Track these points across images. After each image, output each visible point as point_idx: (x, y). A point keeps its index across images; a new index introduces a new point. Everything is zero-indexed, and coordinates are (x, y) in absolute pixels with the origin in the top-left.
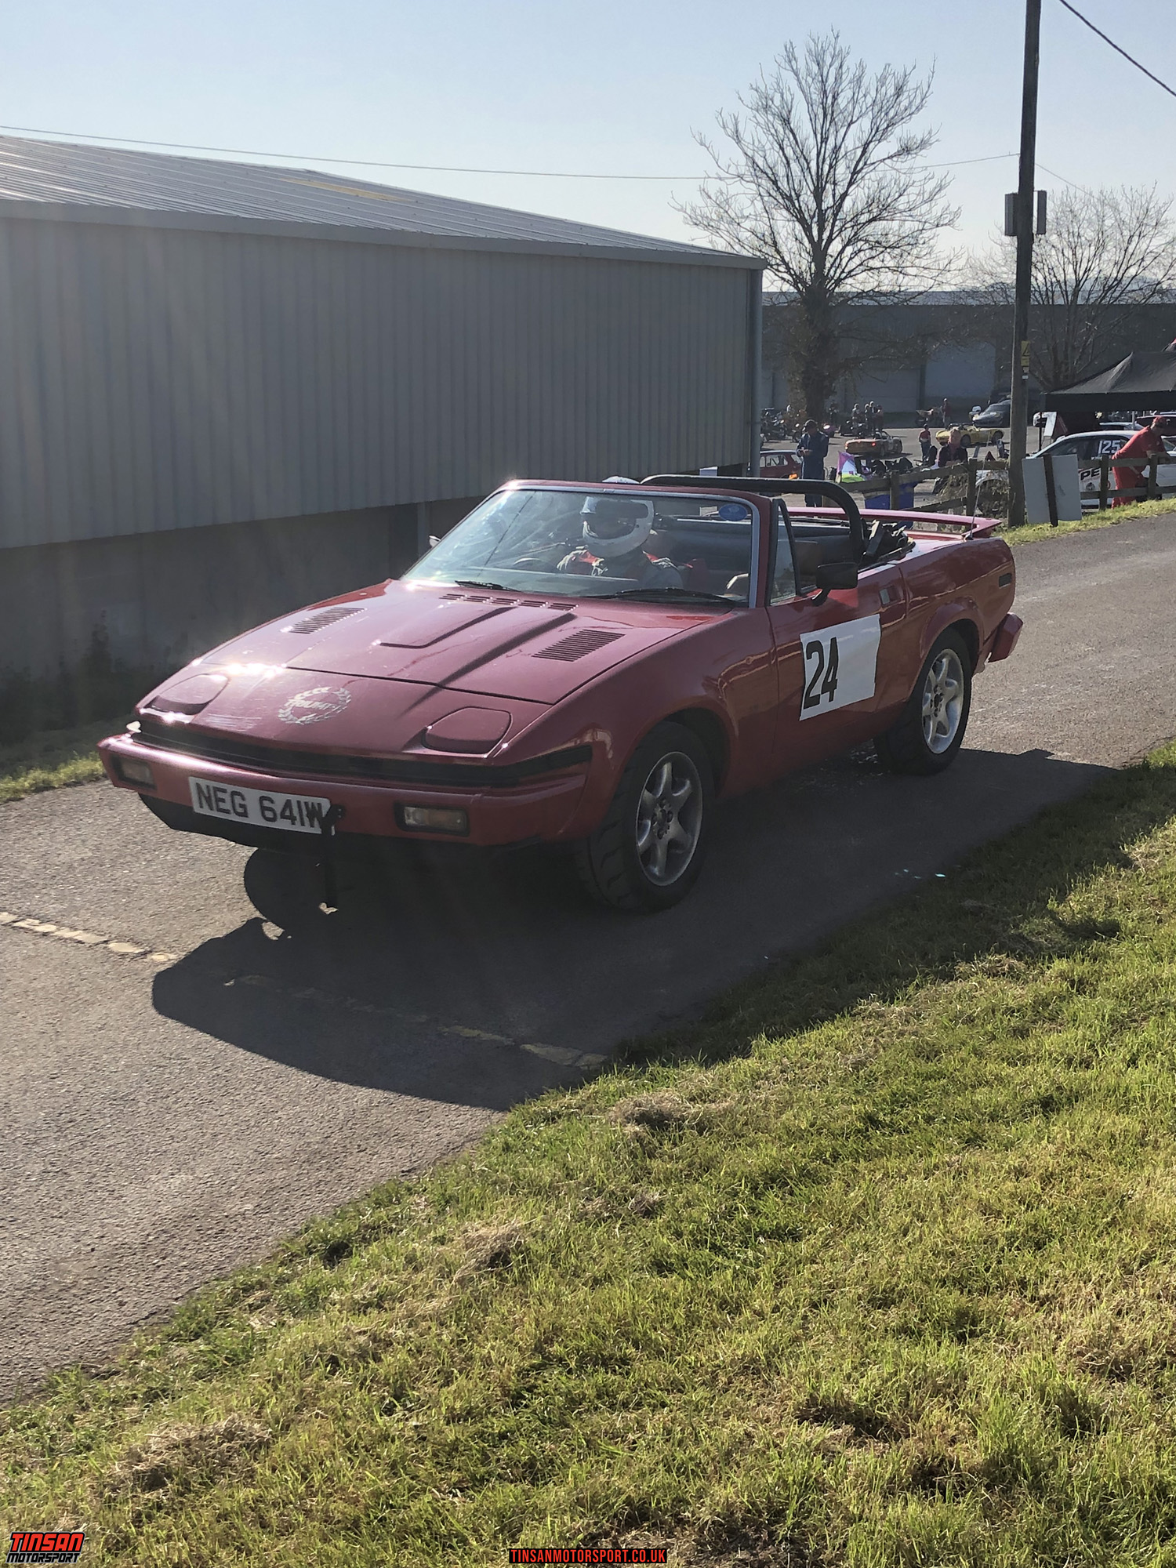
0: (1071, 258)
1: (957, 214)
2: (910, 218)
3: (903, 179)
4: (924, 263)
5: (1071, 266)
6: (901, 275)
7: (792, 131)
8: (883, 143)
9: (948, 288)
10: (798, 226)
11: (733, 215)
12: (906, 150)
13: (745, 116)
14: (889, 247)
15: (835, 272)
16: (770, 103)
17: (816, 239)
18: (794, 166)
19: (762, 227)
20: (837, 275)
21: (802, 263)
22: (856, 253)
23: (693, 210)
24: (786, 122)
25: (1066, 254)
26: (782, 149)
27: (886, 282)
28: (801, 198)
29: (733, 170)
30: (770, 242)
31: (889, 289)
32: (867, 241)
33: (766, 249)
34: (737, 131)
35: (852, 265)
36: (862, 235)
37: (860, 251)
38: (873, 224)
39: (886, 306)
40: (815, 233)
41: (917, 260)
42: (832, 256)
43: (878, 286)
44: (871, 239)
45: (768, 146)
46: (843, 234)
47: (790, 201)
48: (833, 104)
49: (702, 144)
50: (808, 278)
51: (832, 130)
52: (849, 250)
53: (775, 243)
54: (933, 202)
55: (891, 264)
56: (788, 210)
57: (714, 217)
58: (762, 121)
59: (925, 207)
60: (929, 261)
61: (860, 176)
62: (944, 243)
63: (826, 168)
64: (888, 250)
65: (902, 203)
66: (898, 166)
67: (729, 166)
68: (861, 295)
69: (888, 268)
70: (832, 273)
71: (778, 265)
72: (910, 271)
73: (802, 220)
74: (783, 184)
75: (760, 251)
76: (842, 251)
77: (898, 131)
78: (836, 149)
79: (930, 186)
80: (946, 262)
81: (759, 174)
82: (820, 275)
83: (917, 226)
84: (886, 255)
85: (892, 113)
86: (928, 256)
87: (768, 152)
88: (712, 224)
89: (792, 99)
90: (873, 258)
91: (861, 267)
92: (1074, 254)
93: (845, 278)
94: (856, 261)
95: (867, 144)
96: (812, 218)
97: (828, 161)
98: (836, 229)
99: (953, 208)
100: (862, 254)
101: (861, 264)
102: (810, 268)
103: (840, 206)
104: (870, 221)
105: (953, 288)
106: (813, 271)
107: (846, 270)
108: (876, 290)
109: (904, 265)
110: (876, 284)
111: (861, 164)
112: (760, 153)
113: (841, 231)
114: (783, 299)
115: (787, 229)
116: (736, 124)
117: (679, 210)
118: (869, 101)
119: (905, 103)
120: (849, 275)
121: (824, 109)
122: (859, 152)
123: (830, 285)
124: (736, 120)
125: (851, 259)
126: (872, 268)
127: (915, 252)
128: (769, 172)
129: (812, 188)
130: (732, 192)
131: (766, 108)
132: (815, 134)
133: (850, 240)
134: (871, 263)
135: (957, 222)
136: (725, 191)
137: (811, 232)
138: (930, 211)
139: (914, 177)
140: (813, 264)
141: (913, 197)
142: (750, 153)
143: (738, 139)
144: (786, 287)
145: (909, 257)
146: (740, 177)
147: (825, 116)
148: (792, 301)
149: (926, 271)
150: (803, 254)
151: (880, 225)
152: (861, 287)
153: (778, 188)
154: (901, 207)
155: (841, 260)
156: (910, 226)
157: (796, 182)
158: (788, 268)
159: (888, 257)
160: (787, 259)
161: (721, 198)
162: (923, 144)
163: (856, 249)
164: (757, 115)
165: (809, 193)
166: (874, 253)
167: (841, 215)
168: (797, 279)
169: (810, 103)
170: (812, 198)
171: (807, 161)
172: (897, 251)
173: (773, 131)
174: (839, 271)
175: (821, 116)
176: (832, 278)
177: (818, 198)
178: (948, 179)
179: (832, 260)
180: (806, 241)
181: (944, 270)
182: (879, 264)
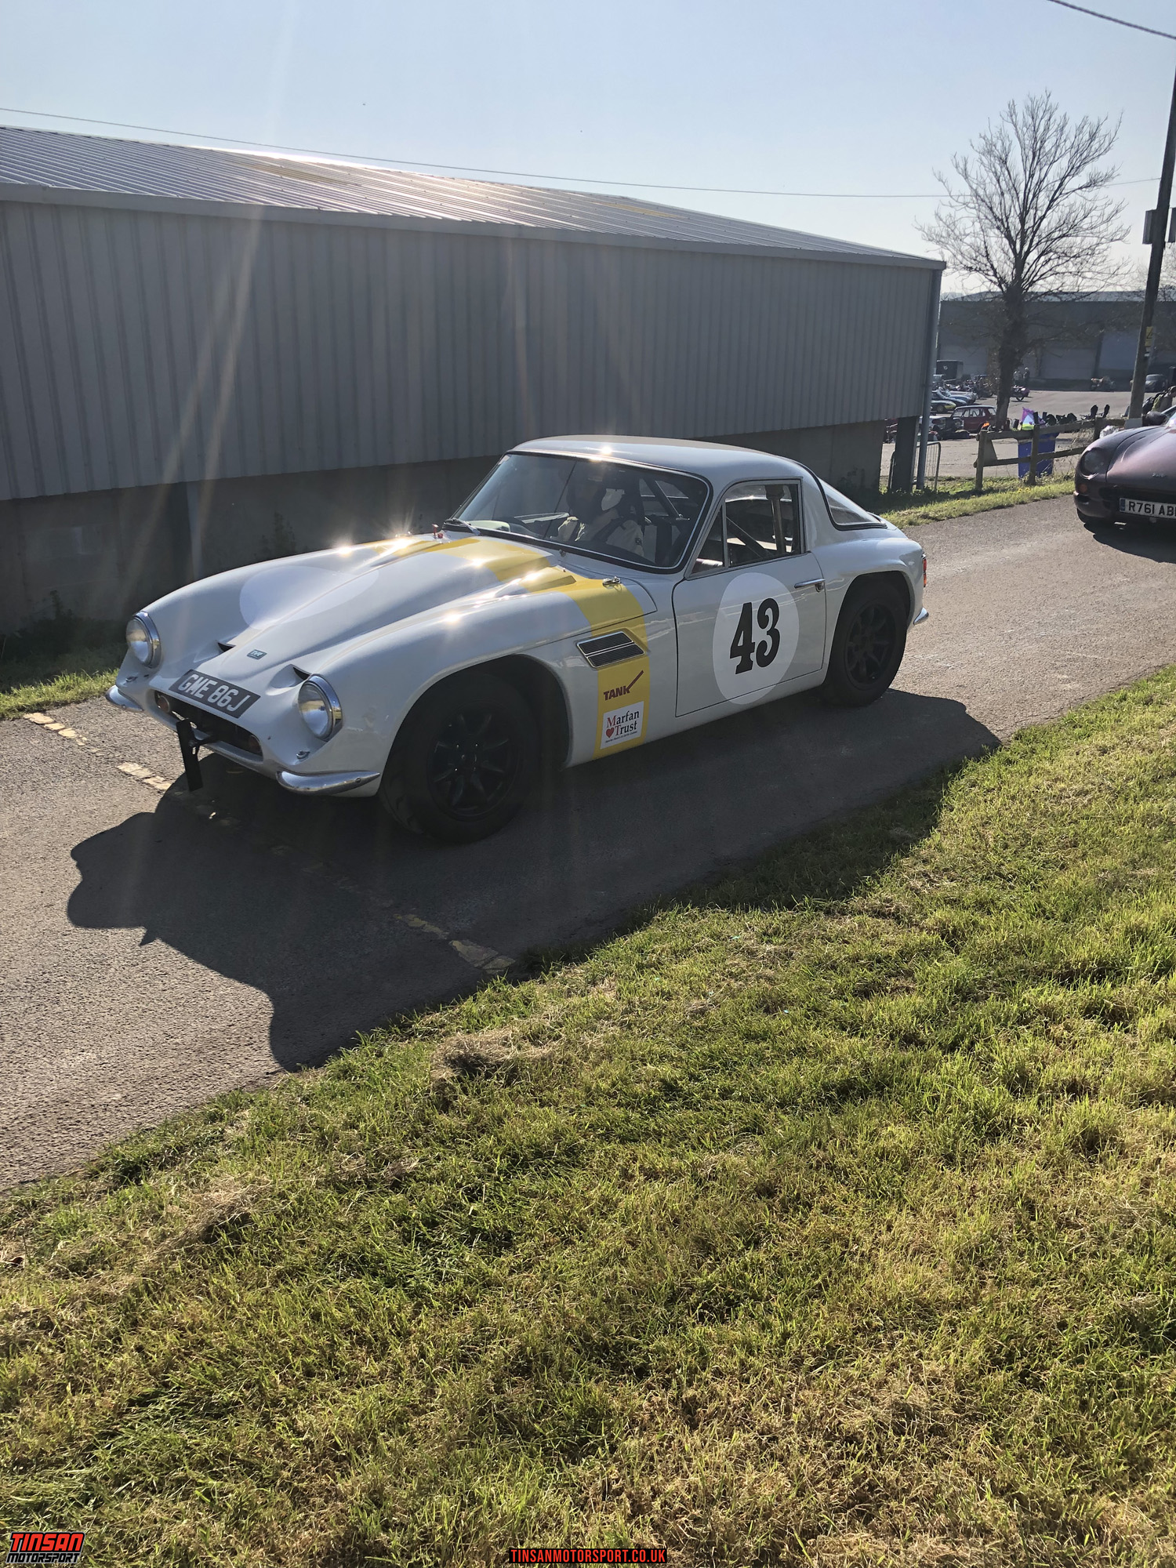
2: (1090, 235)
3: (1089, 204)
4: (1098, 269)
6: (1080, 279)
7: (1007, 169)
8: (1076, 178)
10: (1006, 241)
11: (958, 234)
12: (1093, 183)
13: (973, 158)
15: (1030, 276)
16: (993, 148)
17: (1018, 251)
18: (1007, 196)
20: (1032, 278)
21: (1007, 270)
22: (1047, 262)
23: (930, 229)
24: (1004, 163)
26: (998, 181)
27: (1068, 283)
28: (1010, 220)
29: (961, 199)
30: (984, 253)
31: (1070, 289)
32: (1056, 253)
33: (980, 259)
34: (966, 170)
35: (1044, 270)
36: (1053, 247)
37: (1050, 259)
38: (1062, 239)
39: (1066, 302)
40: (1018, 246)
41: (1093, 267)
42: (1029, 263)
43: (1062, 286)
44: (1059, 250)
45: (988, 181)
46: (1040, 246)
47: (1001, 223)
48: (1040, 149)
50: (1009, 280)
51: (1037, 169)
52: (1043, 259)
53: (987, 255)
54: (1110, 222)
55: (1074, 269)
56: (998, 228)
58: (986, 162)
59: (1103, 226)
60: (1102, 268)
61: (1056, 203)
63: (1031, 198)
64: (1072, 259)
65: (1086, 224)
66: (1086, 195)
67: (958, 196)
68: (1049, 293)
69: (1070, 273)
71: (987, 269)
72: (1087, 275)
73: (1008, 237)
74: (997, 211)
75: (975, 260)
76: (1037, 260)
77: (1089, 168)
78: (1040, 182)
81: (980, 202)
82: (1018, 278)
83: (1095, 240)
84: (1070, 263)
85: (1085, 155)
86: (1101, 264)
87: (988, 186)
89: (1010, 145)
90: (1060, 265)
93: (1038, 280)
95: (1064, 178)
96: (1017, 235)
97: (1033, 192)
98: (1034, 243)
100: (1051, 262)
101: (1050, 270)
102: (1012, 273)
103: (1039, 226)
104: (1060, 237)
107: (1039, 274)
109: (1083, 270)
110: (1060, 284)
111: (1058, 194)
112: (982, 186)
113: (1037, 244)
115: (997, 243)
116: (966, 164)
117: (918, 229)
118: (1068, 145)
119: (1096, 146)
120: (1041, 278)
121: (1034, 152)
122: (1057, 185)
123: (1025, 286)
124: (966, 161)
125: (1043, 266)
126: (1058, 273)
127: (1092, 260)
128: (987, 200)
129: (1018, 212)
130: (958, 217)
131: (990, 152)
132: (1025, 171)
133: (1043, 252)
134: (1058, 269)
136: (953, 215)
137: (1015, 246)
138: (1106, 230)
139: (1096, 203)
140: (1014, 270)
141: (1094, 219)
142: (974, 186)
143: (966, 175)
144: (993, 288)
145: (1087, 265)
146: (966, 204)
147: (1034, 158)
148: (997, 298)
149: (1099, 276)
150: (1007, 262)
151: (1067, 241)
152: (1049, 287)
153: (993, 213)
154: (1085, 227)
155: (1035, 266)
156: (1090, 241)
157: (1007, 208)
158: (995, 274)
161: (950, 221)
163: (1047, 258)
164: (983, 158)
165: (1016, 216)
167: (1039, 232)
169: (1023, 147)
171: (1017, 191)
172: (1079, 260)
173: (993, 168)
174: (1033, 275)
175: (1031, 159)
176: (1028, 280)
179: (1029, 267)
180: (1010, 252)
182: (1064, 270)
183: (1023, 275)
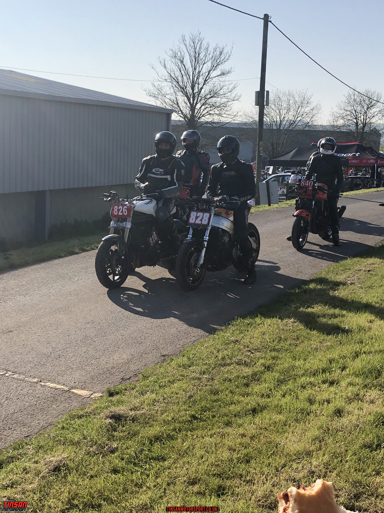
0: (278, 113)
1: (240, 96)
2: (224, 97)
3: (222, 84)
4: (229, 113)
5: (279, 116)
6: (221, 117)
7: (184, 65)
8: (215, 71)
9: (237, 122)
10: (186, 98)
11: (163, 93)
12: (223, 74)
13: (168, 59)
14: (217, 107)
15: (198, 115)
16: (176, 55)
17: (192, 103)
18: (185, 77)
19: (173, 98)
20: (199, 116)
21: (187, 111)
22: (205, 109)
23: (149, 90)
24: (182, 62)
25: (277, 112)
26: (180, 71)
27: (216, 119)
28: (187, 89)
29: (163, 77)
30: (176, 103)
31: (217, 121)
32: (209, 105)
33: (174, 105)
34: (165, 64)
35: (204, 112)
36: (208, 102)
37: (207, 108)
38: (211, 99)
39: (216, 127)
40: (192, 101)
41: (226, 112)
42: (197, 109)
43: (213, 120)
44: (211, 104)
45: (176, 70)
46: (201, 101)
47: (183, 89)
48: (198, 57)
49: (153, 68)
50: (189, 116)
51: (198, 66)
52: (203, 107)
53: (178, 103)
54: (232, 92)
55: (218, 113)
56: (182, 92)
57: (157, 93)
58: (173, 61)
59: (229, 94)
60: (230, 112)
61: (207, 82)
62: (235, 107)
63: (196, 78)
64: (216, 108)
65: (221, 92)
66: (220, 79)
67: (162, 76)
68: (207, 123)
69: (216, 114)
70: (197, 115)
71: (178, 111)
72: (224, 115)
73: (187, 96)
74: (181, 84)
75: (172, 106)
76: (201, 108)
77: (220, 67)
78: (199, 72)
79: (231, 87)
80: (236, 113)
81: (172, 79)
82: (193, 116)
83: (226, 100)
84: (216, 109)
85: (218, 61)
86: (230, 111)
87: (175, 72)
88: (156, 96)
89: (184, 54)
90: (211, 110)
91: (207, 113)
92: (280, 112)
93: (202, 117)
94: (206, 111)
95: (210, 71)
96: (190, 95)
97: (196, 76)
98: (199, 100)
99: (239, 95)
100: (207, 109)
101: (207, 112)
102: (190, 113)
103: (200, 92)
104: (210, 98)
105: (239, 122)
106: (191, 114)
107: (202, 114)
108: (212, 121)
109: (222, 113)
110: (212, 119)
111: (208, 78)
112: (173, 72)
113: (200, 100)
114: (180, 123)
115: (182, 99)
116: (165, 62)
117: (144, 90)
118: (211, 56)
119: (223, 58)
120: (203, 116)
121: (195, 58)
122: (207, 74)
123: (196, 119)
124: (165, 60)
125: (204, 110)
126: (211, 114)
127: (225, 109)
128: (176, 79)
129: (191, 85)
130: (163, 85)
131: (175, 57)
132: (192, 66)
133: (203, 104)
134: (211, 112)
135: (240, 100)
136: (160, 85)
137: (190, 100)
138: (231, 95)
139: (226, 83)
140: (191, 111)
141: (225, 90)
142: (169, 72)
143: (165, 67)
144: (181, 119)
145: (224, 111)
146: (166, 80)
147: (195, 61)
148: (183, 124)
149: (229, 116)
150: (187, 108)
151: (213, 100)
152: (207, 120)
153: (179, 85)
154: (221, 93)
155: (200, 110)
156: (224, 100)
157: (185, 83)
158: (182, 113)
159: (216, 110)
160: (182, 109)
161: (159, 87)
162: (229, 72)
163: (205, 107)
164: (172, 59)
165: (189, 87)
166: (211, 109)
167: (200, 95)
168: (185, 116)
169: (190, 56)
170: (190, 89)
171: (189, 76)
172: (219, 108)
173: (177, 65)
174: (199, 114)
175: (194, 61)
176: (197, 117)
177: (193, 89)
178: (237, 85)
179: (197, 110)
180: (188, 103)
181: (235, 116)
182: (213, 113)
183: (195, 114)
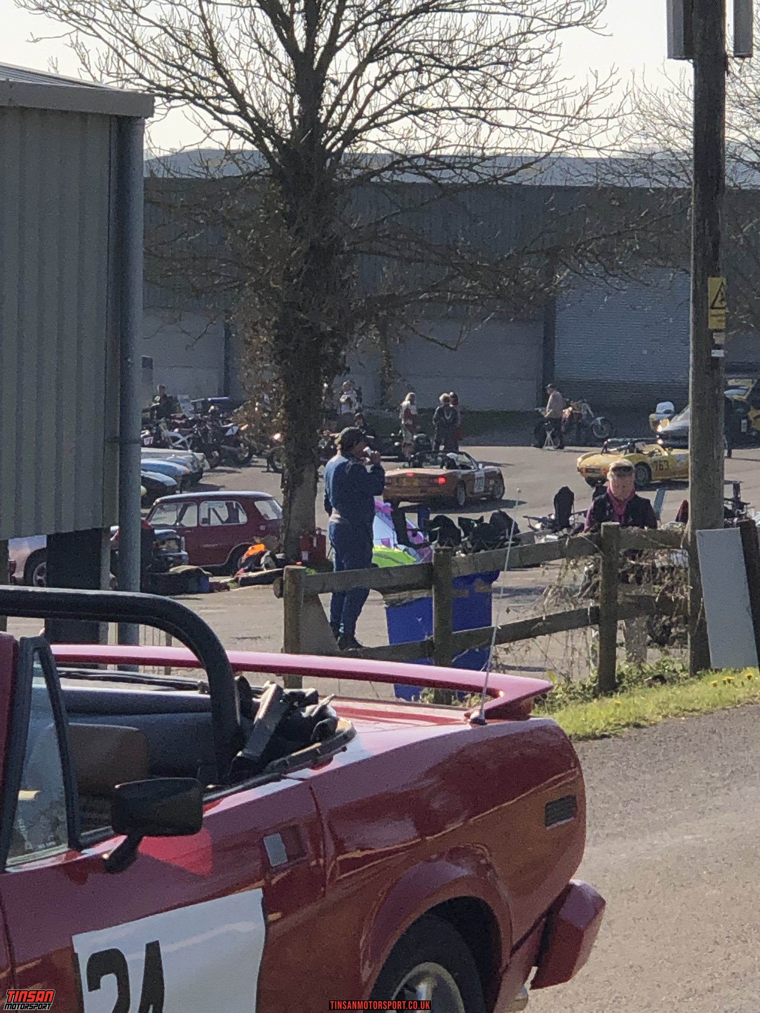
10: (264, 19)
17: (302, 46)
19: (185, 17)
21: (272, 93)
22: (388, 79)
30: (203, 50)
31: (462, 152)
32: (409, 54)
35: (380, 101)
36: (399, 39)
37: (395, 73)
38: (422, 18)
39: (456, 189)
40: (300, 34)
42: (336, 83)
43: (436, 147)
44: (419, 48)
46: (359, 39)
50: (285, 126)
53: (214, 52)
60: (543, 98)
68: (400, 162)
70: (335, 116)
71: (219, 97)
75: (180, 68)
76: (359, 72)
82: (310, 122)
83: (514, 25)
84: (452, 82)
86: (541, 87)
90: (423, 88)
91: (398, 107)
93: (367, 128)
98: (344, 26)
100: (399, 79)
101: (399, 101)
102: (290, 107)
104: (415, 13)
106: (295, 113)
107: (367, 112)
108: (433, 153)
109: (489, 105)
110: (431, 142)
113: (355, 30)
115: (239, 24)
120: (374, 122)
123: (332, 143)
125: (376, 89)
126: (422, 110)
127: (511, 78)
133: (374, 50)
137: (290, 32)
140: (296, 99)
145: (501, 89)
148: (250, 174)
150: (274, 76)
151: (435, 24)
152: (399, 148)
155: (356, 90)
156: (501, 26)
158: (242, 109)
160: (240, 86)
163: (386, 69)
166: (425, 79)
168: (262, 128)
172: (474, 76)
174: (353, 112)
176: (337, 129)
179: (335, 90)
180: (280, 49)
182: (436, 103)
183: (323, 113)
